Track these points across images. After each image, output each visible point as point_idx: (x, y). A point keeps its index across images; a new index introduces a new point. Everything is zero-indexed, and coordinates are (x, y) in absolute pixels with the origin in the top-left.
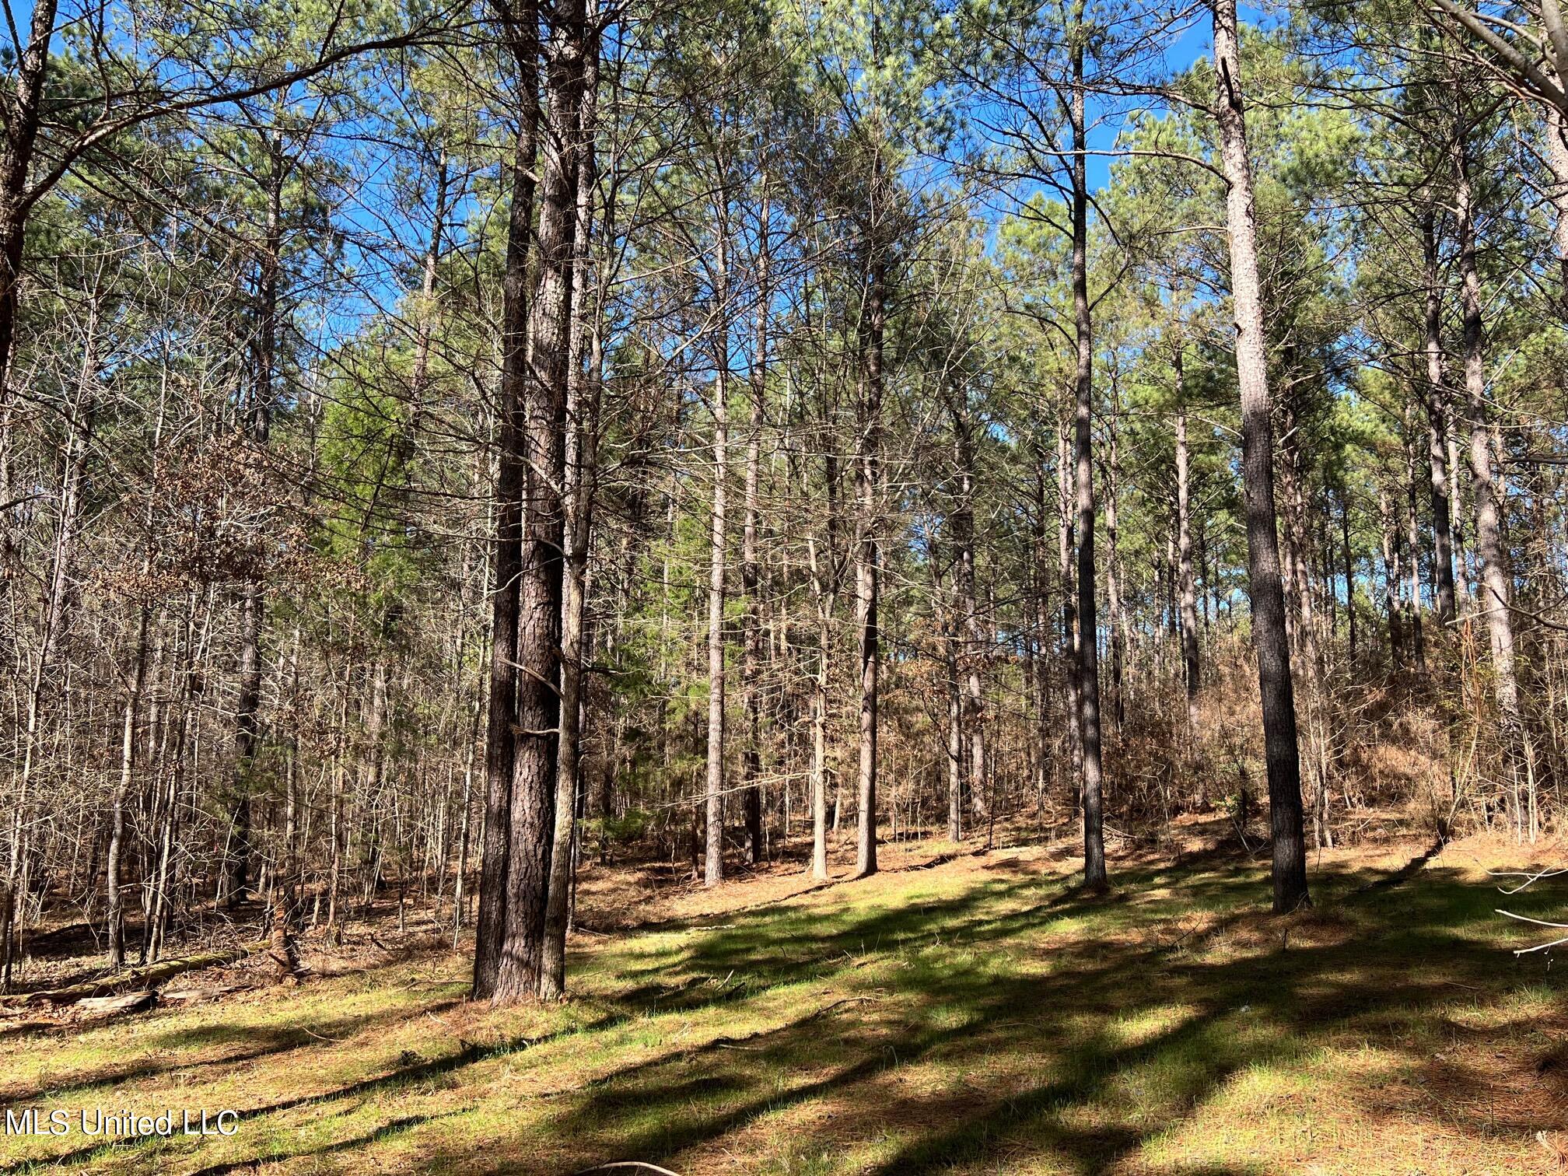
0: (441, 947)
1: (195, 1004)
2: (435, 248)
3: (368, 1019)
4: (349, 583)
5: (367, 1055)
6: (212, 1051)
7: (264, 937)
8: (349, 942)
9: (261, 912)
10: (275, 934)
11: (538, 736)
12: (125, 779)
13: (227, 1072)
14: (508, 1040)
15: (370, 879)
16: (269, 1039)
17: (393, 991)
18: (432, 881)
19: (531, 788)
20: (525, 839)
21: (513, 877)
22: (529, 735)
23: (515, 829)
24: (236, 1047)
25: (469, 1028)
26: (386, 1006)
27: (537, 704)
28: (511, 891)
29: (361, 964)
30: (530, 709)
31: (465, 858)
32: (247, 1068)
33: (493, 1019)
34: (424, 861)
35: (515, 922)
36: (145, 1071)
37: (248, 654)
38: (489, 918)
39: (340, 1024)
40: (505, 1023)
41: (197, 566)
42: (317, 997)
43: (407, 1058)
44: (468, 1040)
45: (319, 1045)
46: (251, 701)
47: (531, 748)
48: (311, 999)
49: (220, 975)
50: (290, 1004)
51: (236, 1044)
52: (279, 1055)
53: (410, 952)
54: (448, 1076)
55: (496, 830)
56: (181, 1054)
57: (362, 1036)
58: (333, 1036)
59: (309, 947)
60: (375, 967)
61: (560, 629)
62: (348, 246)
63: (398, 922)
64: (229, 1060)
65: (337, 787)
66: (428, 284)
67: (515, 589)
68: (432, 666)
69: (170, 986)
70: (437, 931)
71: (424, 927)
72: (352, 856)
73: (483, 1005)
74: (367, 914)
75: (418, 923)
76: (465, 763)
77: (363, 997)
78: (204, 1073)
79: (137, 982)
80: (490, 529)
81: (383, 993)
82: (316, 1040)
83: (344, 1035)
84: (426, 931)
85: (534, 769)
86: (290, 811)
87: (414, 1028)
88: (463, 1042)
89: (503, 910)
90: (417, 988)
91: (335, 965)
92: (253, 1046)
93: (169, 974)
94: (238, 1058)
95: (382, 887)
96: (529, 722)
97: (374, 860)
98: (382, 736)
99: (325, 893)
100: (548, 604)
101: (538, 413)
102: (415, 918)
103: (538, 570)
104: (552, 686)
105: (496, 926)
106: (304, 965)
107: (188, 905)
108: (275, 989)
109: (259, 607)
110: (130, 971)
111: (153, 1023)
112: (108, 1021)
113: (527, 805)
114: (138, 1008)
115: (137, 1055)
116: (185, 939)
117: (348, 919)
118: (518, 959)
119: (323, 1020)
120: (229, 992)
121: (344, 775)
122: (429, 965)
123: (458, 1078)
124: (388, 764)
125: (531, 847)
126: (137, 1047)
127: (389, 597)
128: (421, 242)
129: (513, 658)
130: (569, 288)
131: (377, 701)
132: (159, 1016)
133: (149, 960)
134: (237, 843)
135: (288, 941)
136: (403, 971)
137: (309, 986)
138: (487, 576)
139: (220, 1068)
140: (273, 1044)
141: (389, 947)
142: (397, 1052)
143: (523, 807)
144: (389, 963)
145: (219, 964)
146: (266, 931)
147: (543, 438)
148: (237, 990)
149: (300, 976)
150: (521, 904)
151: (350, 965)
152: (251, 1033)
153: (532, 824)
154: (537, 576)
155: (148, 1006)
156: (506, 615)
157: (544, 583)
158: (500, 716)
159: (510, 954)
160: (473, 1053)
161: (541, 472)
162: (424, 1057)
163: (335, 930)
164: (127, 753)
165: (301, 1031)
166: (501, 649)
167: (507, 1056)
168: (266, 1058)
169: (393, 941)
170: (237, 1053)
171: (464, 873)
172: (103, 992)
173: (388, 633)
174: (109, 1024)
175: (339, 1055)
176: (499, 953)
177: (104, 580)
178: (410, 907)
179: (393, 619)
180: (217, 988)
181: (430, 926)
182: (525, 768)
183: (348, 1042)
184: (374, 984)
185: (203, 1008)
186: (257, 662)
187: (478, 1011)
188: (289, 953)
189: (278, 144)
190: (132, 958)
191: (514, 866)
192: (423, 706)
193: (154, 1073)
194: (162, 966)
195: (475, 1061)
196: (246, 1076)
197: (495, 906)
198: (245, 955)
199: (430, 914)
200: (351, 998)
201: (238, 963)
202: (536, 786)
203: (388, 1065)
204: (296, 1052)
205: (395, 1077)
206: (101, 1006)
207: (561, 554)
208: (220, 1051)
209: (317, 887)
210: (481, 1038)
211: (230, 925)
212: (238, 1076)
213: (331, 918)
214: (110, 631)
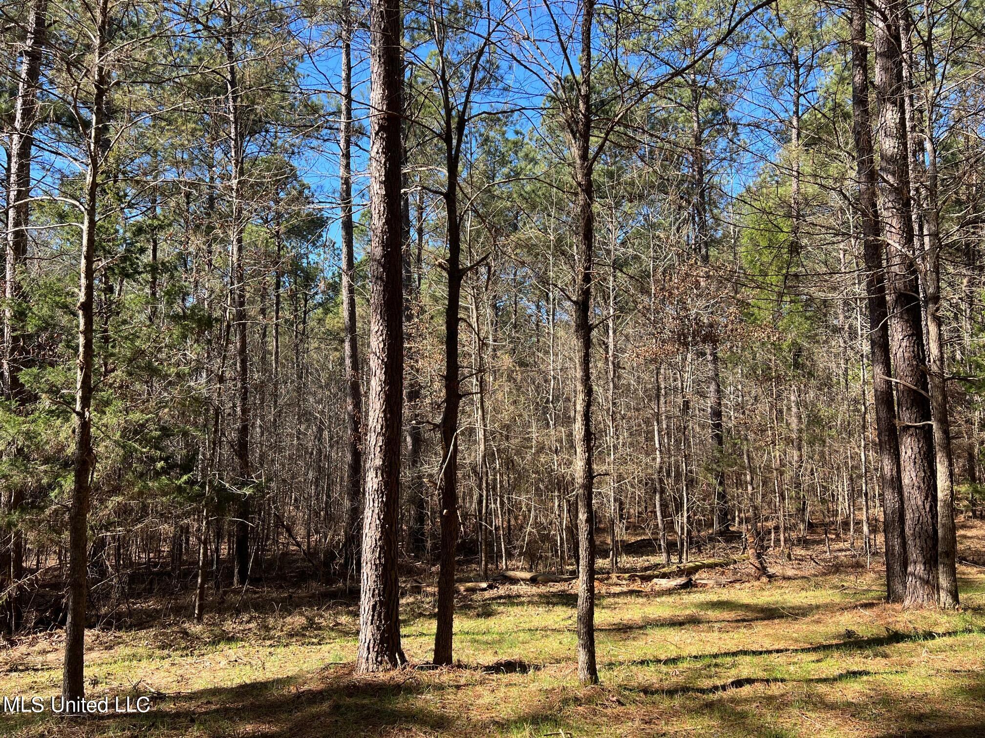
0: (858, 567)
1: (712, 588)
2: (796, 113)
3: (818, 607)
4: (769, 337)
5: (821, 628)
6: (727, 615)
7: (743, 553)
8: (796, 559)
9: (740, 537)
10: (750, 552)
11: (916, 427)
12: (658, 460)
13: (738, 627)
14: (920, 632)
15: (803, 521)
16: (758, 612)
17: (830, 592)
18: (846, 524)
19: (915, 463)
20: (915, 498)
21: (908, 523)
22: (909, 427)
23: (906, 491)
24: (741, 614)
25: (890, 620)
26: (828, 601)
27: (912, 406)
28: (908, 532)
29: (806, 573)
30: (907, 409)
31: (867, 509)
32: (750, 627)
33: (906, 616)
34: (837, 511)
35: (914, 554)
36: (693, 621)
37: (713, 387)
38: (893, 550)
39: (799, 608)
40: (916, 620)
41: (682, 339)
42: (783, 591)
43: (849, 634)
44: (891, 627)
45: (790, 619)
46: (717, 414)
47: (912, 435)
48: (779, 591)
49: (723, 572)
50: (766, 593)
51: (740, 613)
52: (766, 622)
53: (837, 568)
54: (881, 649)
55: (891, 491)
56: (712, 614)
57: (817, 617)
58: (797, 614)
59: (772, 560)
60: (816, 576)
61: (923, 351)
62: (740, 129)
63: (825, 549)
64: (737, 621)
65: (775, 464)
66: (794, 136)
67: (885, 327)
68: (826, 383)
69: (697, 576)
70: (854, 556)
71: (844, 553)
72: (790, 506)
73: (898, 606)
74: (804, 543)
75: (841, 550)
76: (859, 447)
77: (810, 593)
78: (726, 626)
79: (680, 573)
80: (860, 290)
81: (824, 592)
82: (787, 616)
83: (804, 615)
84: (846, 556)
85: (916, 450)
86: (748, 478)
87: (850, 616)
88: (888, 630)
89: (904, 544)
90: (846, 591)
91: (790, 572)
92: (750, 615)
93: (696, 569)
94: (744, 620)
95: (811, 526)
96: (906, 417)
97: (804, 509)
98: (800, 431)
99: (777, 528)
100: (912, 335)
101: (890, 205)
102: (837, 547)
103: (901, 313)
104: (923, 392)
105: (900, 555)
106: (771, 570)
107: (699, 531)
108: (757, 583)
109: (716, 359)
110: (675, 566)
111: (693, 596)
112: (669, 592)
113: (913, 474)
114: (684, 586)
115: (688, 612)
116: (700, 551)
117: (793, 544)
118: (920, 578)
119: (788, 604)
120: (730, 582)
121: (780, 456)
122: (852, 578)
123: (888, 651)
124: (805, 449)
125: (920, 503)
126: (686, 608)
127: (794, 343)
128: (787, 111)
129: (889, 374)
130: (903, 113)
131: (794, 410)
132: (695, 592)
133: (684, 561)
134: (722, 496)
135: (759, 556)
136: (835, 579)
137: (777, 584)
138: (859, 321)
139: (734, 625)
140: (761, 615)
141: (823, 564)
142: (842, 630)
143: (910, 476)
144: (825, 574)
145: (722, 566)
146: (745, 548)
147: (895, 221)
148: (735, 581)
149: (771, 577)
150: (917, 540)
151: (800, 573)
152: (747, 607)
153: (919, 488)
154: (901, 318)
155: (689, 586)
156: (880, 346)
157: (907, 321)
158: (883, 415)
159: (913, 574)
160: (896, 637)
161: (897, 245)
162: (861, 635)
163: (787, 551)
164: (657, 446)
165: (777, 609)
166: (879, 370)
167: (921, 642)
168: (759, 623)
169: (824, 560)
170: (742, 617)
171: (868, 518)
172: (664, 576)
173: (797, 365)
174: (670, 594)
175: (804, 626)
176: (905, 573)
177: (637, 353)
178: (832, 540)
179: (798, 356)
180: (723, 580)
181: (848, 553)
182: (909, 448)
183: (806, 620)
184: (817, 586)
185: (720, 590)
186: (718, 391)
187: (894, 610)
188: (761, 564)
189: (694, 81)
190: (674, 559)
191: (908, 516)
192: (824, 412)
193: (699, 623)
194: (691, 564)
195: (898, 642)
196: (751, 631)
197: (896, 542)
198: (735, 562)
199: (847, 545)
200: (804, 593)
201: (732, 567)
202: (919, 461)
203: (839, 636)
204: (776, 621)
205: (845, 644)
206: (665, 583)
207: (918, 299)
208: (732, 615)
209: (770, 524)
210: (900, 627)
211: (723, 545)
212: (745, 630)
213: (782, 543)
214: (639, 380)
